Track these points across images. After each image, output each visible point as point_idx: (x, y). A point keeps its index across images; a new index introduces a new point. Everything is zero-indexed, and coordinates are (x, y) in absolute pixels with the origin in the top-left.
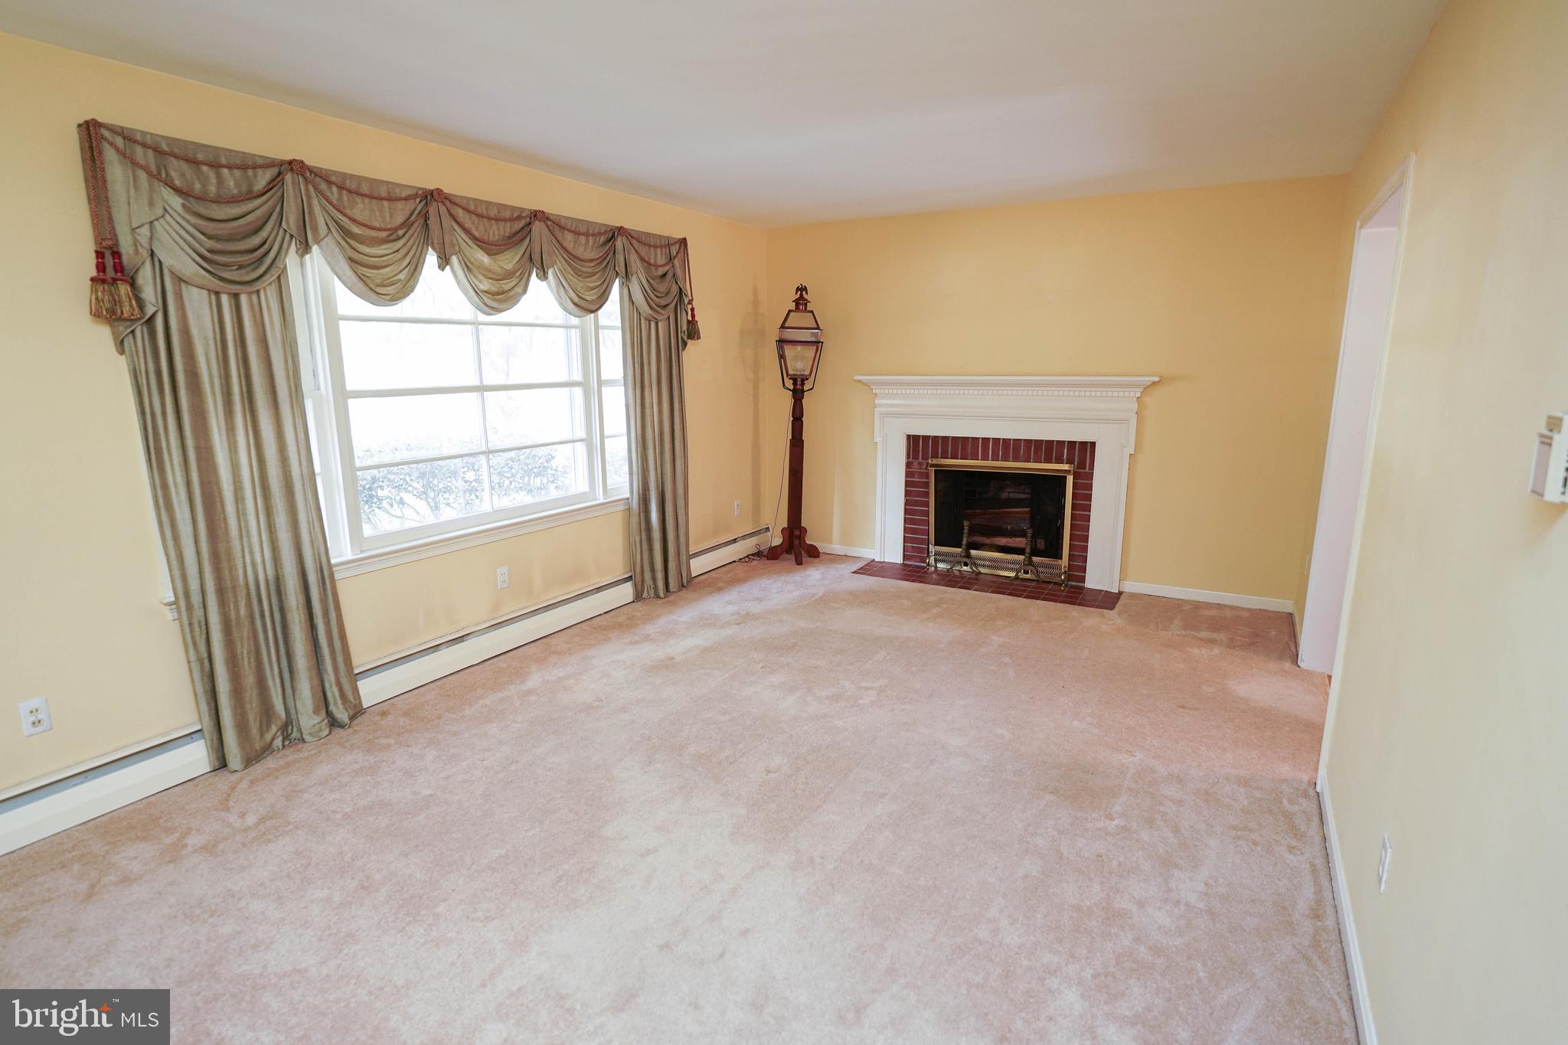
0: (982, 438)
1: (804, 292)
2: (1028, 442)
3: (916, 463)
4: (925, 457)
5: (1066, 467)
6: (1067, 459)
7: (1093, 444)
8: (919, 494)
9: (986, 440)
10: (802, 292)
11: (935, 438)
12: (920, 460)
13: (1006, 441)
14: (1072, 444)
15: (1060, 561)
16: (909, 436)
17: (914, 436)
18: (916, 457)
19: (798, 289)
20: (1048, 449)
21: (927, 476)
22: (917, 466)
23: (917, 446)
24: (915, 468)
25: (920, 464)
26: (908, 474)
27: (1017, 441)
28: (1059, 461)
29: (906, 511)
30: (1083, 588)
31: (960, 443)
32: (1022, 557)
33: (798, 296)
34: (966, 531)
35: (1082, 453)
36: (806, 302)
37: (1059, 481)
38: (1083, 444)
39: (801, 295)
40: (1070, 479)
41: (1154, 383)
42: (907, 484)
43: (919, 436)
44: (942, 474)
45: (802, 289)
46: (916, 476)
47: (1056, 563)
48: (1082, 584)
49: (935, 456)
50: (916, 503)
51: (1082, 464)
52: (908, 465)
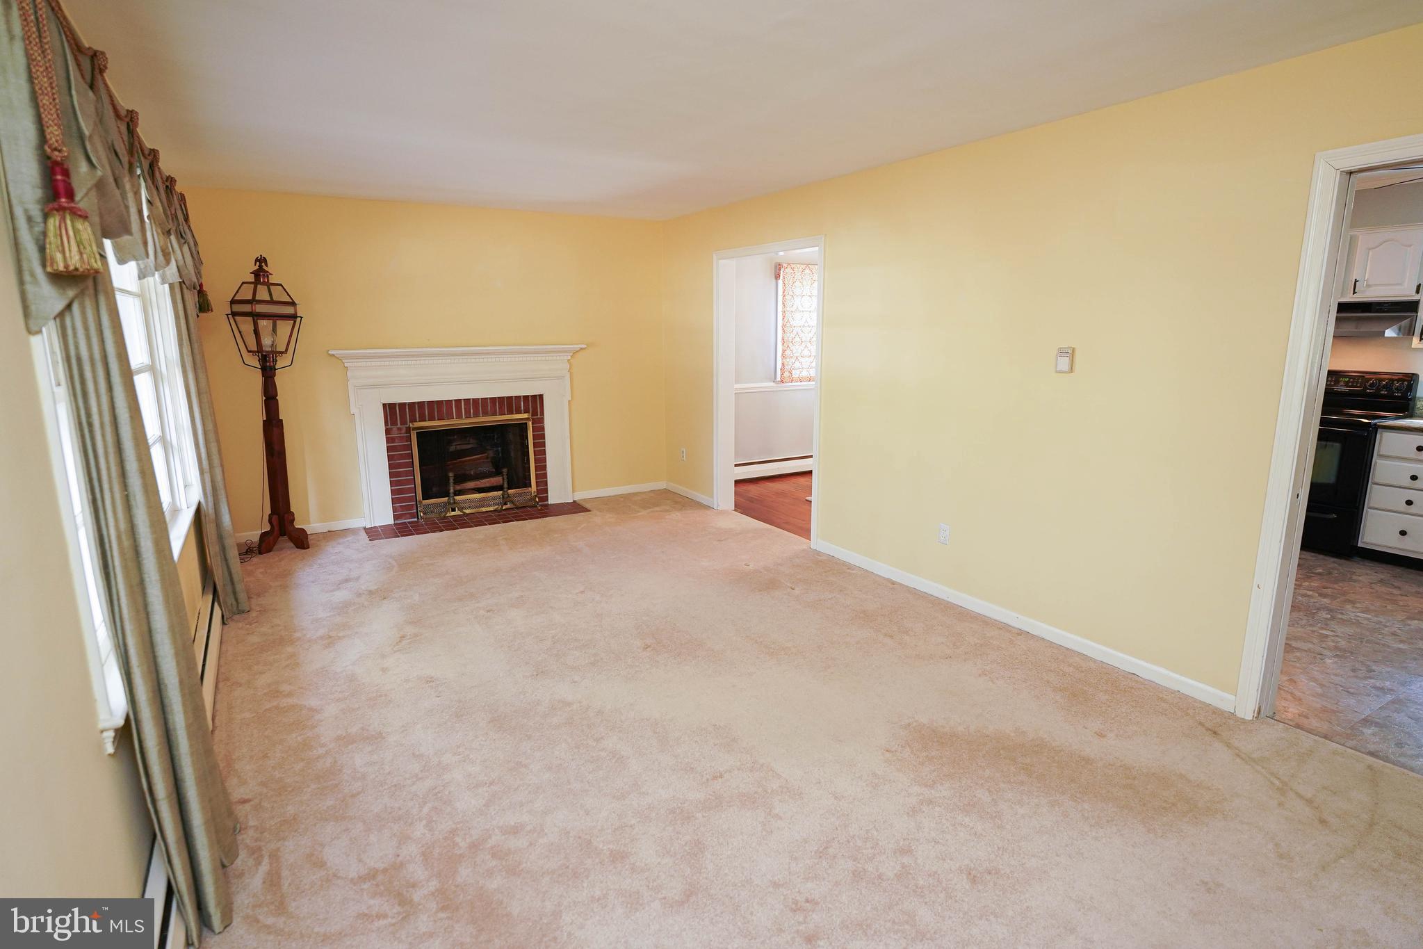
0: (455, 400)
1: (263, 264)
2: (493, 400)
3: (395, 429)
4: (403, 422)
5: (526, 416)
6: (524, 410)
7: (541, 397)
8: (402, 457)
9: (458, 401)
10: (260, 263)
11: (412, 405)
12: (399, 425)
13: (475, 401)
14: (526, 397)
15: (530, 489)
16: (384, 405)
17: (390, 404)
18: (394, 423)
19: (257, 260)
20: (508, 404)
21: (409, 439)
22: (396, 432)
23: (393, 413)
24: (395, 434)
25: (399, 429)
26: (388, 440)
27: (484, 400)
28: (519, 412)
29: (391, 475)
30: (547, 505)
31: (436, 407)
32: (500, 493)
33: (257, 267)
34: (451, 480)
35: (534, 403)
36: (267, 274)
37: (522, 427)
38: (534, 397)
39: (260, 266)
40: (530, 424)
41: (581, 349)
42: (389, 449)
43: (395, 404)
44: (423, 436)
45: (261, 261)
46: (397, 440)
47: (527, 491)
48: (546, 503)
49: (413, 420)
50: (400, 465)
51: (534, 413)
52: (388, 432)
